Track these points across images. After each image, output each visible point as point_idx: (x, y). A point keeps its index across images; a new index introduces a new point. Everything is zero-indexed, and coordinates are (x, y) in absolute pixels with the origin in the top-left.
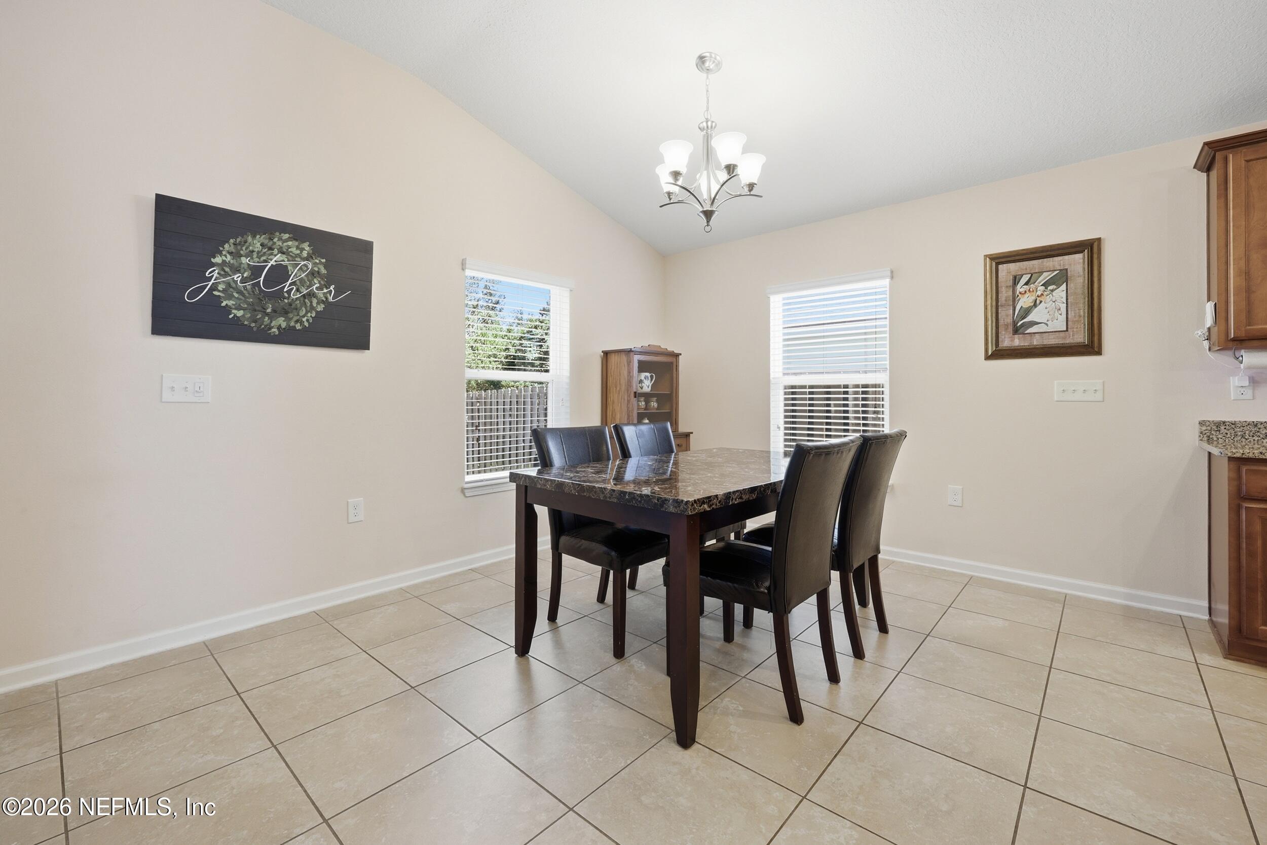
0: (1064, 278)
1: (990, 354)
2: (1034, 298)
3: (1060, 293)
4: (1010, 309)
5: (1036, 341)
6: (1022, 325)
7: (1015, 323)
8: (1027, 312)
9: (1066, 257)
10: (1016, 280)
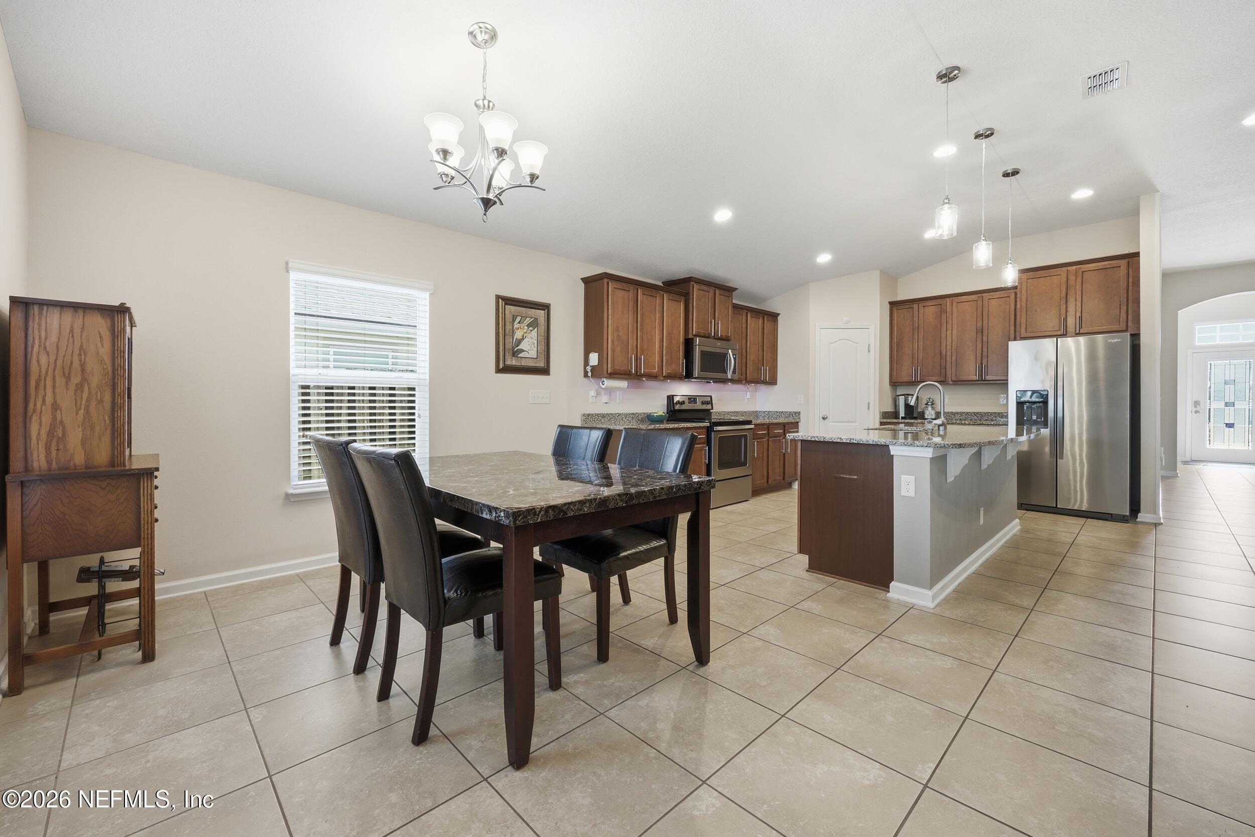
0: (536, 324)
1: (501, 367)
2: (522, 333)
3: (534, 333)
4: (510, 339)
5: (524, 363)
6: (517, 351)
7: (513, 349)
8: (519, 342)
9: (537, 311)
10: (514, 318)
